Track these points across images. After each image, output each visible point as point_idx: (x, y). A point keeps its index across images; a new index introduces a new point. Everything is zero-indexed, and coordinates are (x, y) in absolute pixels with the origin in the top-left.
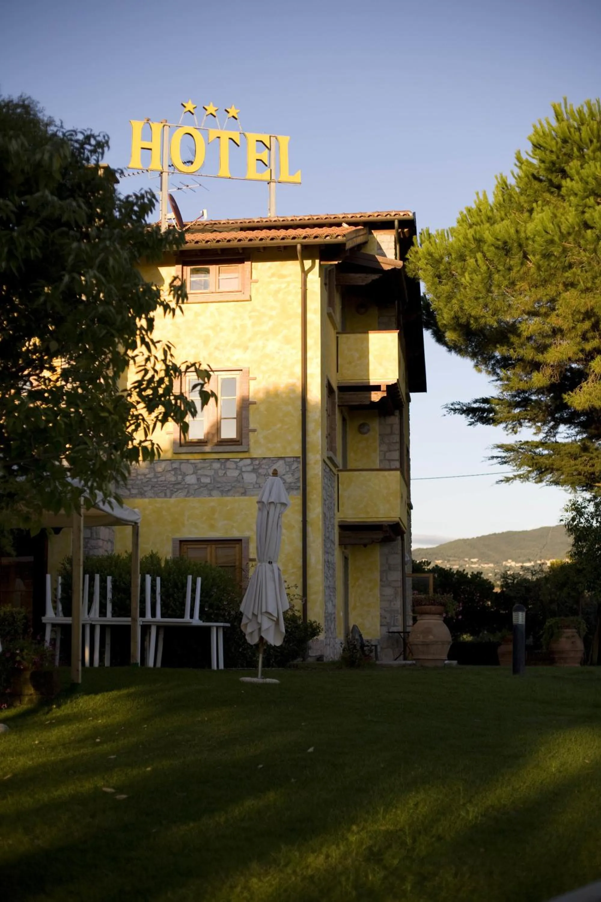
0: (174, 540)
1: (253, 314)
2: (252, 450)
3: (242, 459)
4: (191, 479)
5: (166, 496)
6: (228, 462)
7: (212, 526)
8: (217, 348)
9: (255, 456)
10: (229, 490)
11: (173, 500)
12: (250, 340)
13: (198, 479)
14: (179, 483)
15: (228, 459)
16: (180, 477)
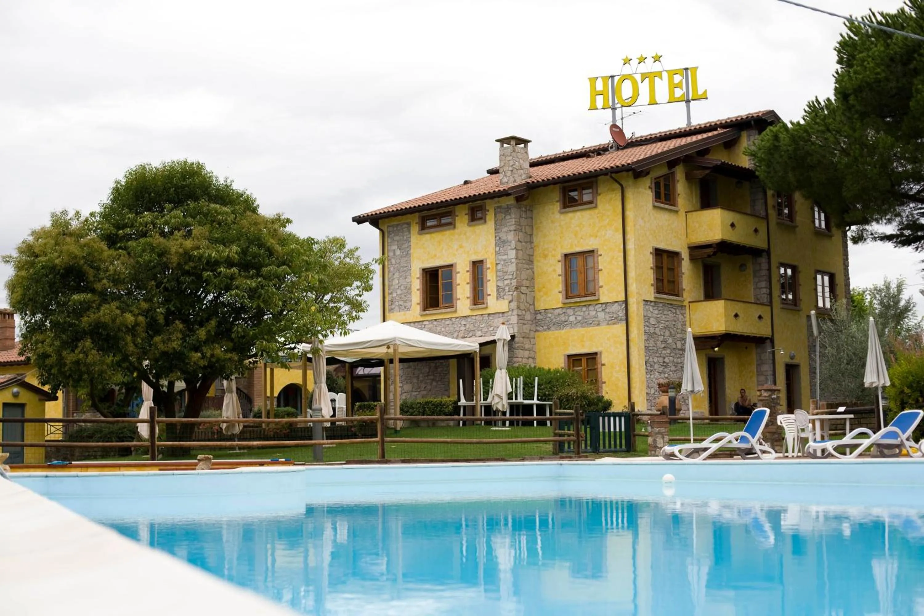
0: (564, 355)
1: (599, 215)
2: (601, 298)
3: (597, 304)
4: (572, 318)
5: (560, 329)
6: (590, 307)
7: (583, 346)
8: (582, 238)
9: (603, 302)
10: (591, 324)
11: (563, 331)
12: (598, 231)
13: (576, 318)
14: (566, 321)
15: (590, 305)
16: (567, 317)
